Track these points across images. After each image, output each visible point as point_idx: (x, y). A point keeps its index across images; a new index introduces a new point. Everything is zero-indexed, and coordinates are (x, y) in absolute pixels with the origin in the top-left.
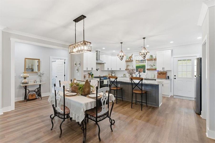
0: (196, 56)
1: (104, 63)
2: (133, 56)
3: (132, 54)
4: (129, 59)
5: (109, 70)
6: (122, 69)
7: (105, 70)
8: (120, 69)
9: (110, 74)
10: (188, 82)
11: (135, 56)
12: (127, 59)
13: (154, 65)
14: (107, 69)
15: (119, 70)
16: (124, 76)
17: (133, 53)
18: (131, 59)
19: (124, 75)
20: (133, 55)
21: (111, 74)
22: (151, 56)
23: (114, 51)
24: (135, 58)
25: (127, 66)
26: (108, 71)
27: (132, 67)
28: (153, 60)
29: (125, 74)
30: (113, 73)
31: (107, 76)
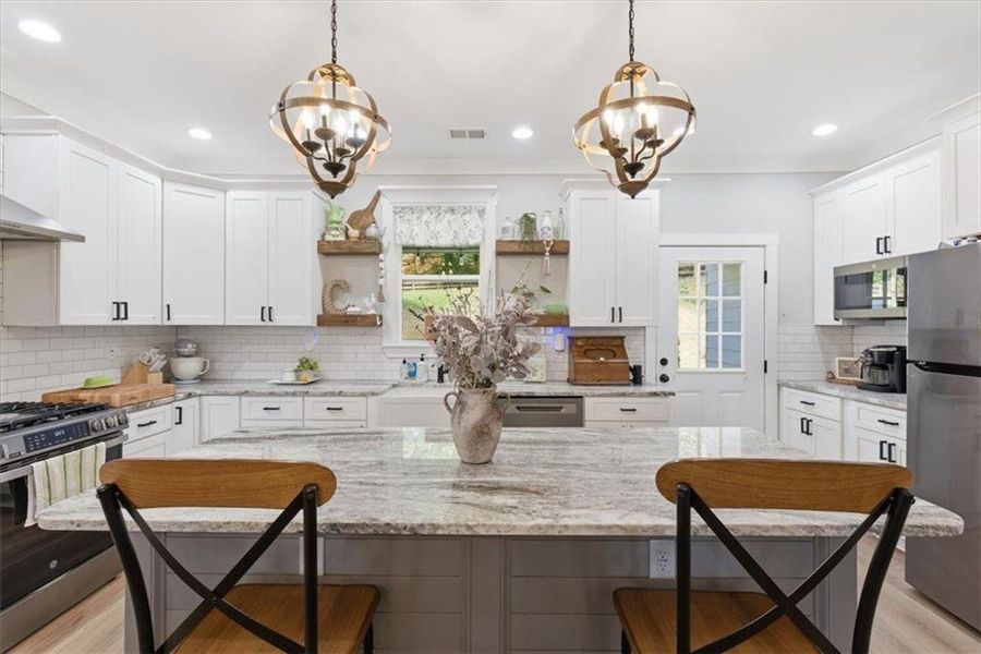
0: (764, 246)
1: (51, 240)
2: (384, 212)
3: (379, 193)
4: (354, 233)
5: (136, 318)
6: (280, 319)
7: (63, 322)
8: (267, 312)
9: (146, 366)
10: (725, 395)
11: (399, 211)
12: (327, 229)
13: (547, 291)
14: (104, 317)
15: (255, 320)
16: (307, 376)
17: (380, 188)
18: (371, 231)
19: (306, 364)
20: (382, 200)
21: (159, 363)
22: (528, 222)
23: (200, 134)
24: (402, 227)
25: (335, 288)
26: (120, 328)
27: (374, 300)
28: (542, 254)
29: (313, 358)
30: (190, 348)
31: (96, 398)
